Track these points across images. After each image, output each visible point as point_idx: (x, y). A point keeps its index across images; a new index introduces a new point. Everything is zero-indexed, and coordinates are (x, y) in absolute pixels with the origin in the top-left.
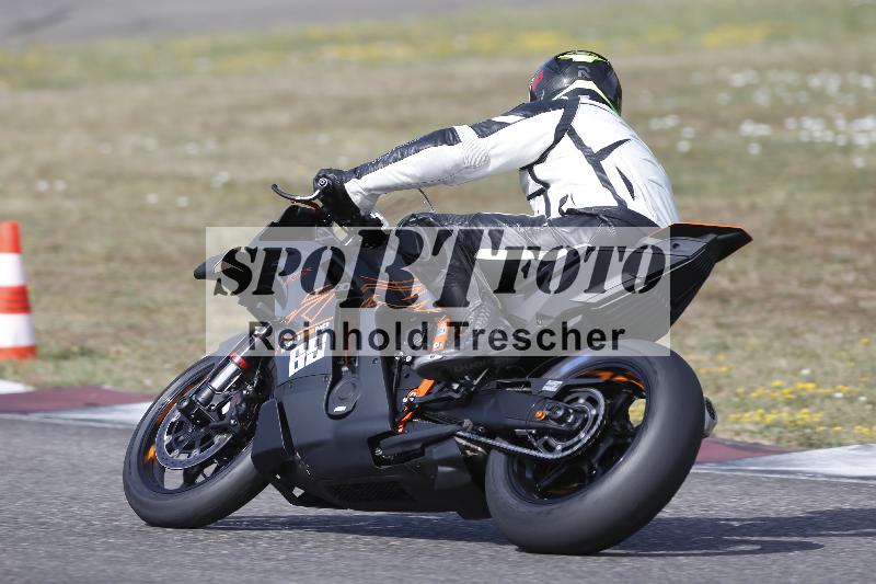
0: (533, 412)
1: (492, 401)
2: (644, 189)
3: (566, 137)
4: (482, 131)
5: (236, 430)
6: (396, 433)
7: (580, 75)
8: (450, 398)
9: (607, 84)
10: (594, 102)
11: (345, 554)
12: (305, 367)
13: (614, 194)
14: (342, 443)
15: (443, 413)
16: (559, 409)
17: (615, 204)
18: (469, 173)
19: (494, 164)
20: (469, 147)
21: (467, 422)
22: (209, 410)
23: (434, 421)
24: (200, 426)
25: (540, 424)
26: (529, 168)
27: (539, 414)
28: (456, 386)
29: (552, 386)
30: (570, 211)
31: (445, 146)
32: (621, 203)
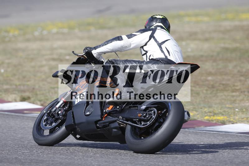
0: (137, 114)
1: (128, 111)
2: (173, 53)
3: (152, 39)
4: (129, 37)
5: (62, 119)
6: (102, 120)
7: (158, 22)
8: (117, 110)
9: (166, 24)
10: (162, 29)
11: (189, 161)
12: (80, 102)
13: (164, 54)
14: (88, 123)
15: (115, 115)
16: (144, 113)
17: (164, 57)
18: (125, 48)
19: (132, 46)
20: (125, 41)
21: (121, 117)
22: (55, 113)
23: (113, 117)
24: (53, 118)
25: (139, 118)
26: (142, 47)
27: (139, 115)
28: (118, 107)
29: (143, 107)
30: (152, 59)
31: (119, 41)
32: (166, 57)
